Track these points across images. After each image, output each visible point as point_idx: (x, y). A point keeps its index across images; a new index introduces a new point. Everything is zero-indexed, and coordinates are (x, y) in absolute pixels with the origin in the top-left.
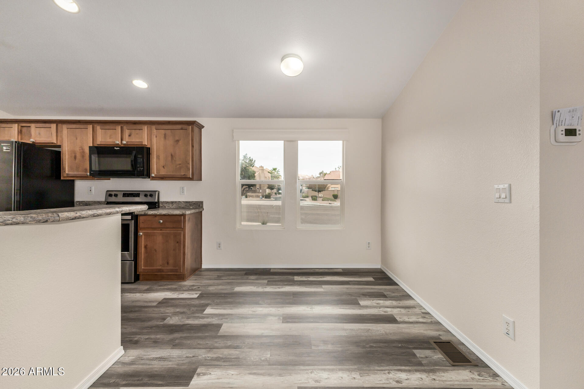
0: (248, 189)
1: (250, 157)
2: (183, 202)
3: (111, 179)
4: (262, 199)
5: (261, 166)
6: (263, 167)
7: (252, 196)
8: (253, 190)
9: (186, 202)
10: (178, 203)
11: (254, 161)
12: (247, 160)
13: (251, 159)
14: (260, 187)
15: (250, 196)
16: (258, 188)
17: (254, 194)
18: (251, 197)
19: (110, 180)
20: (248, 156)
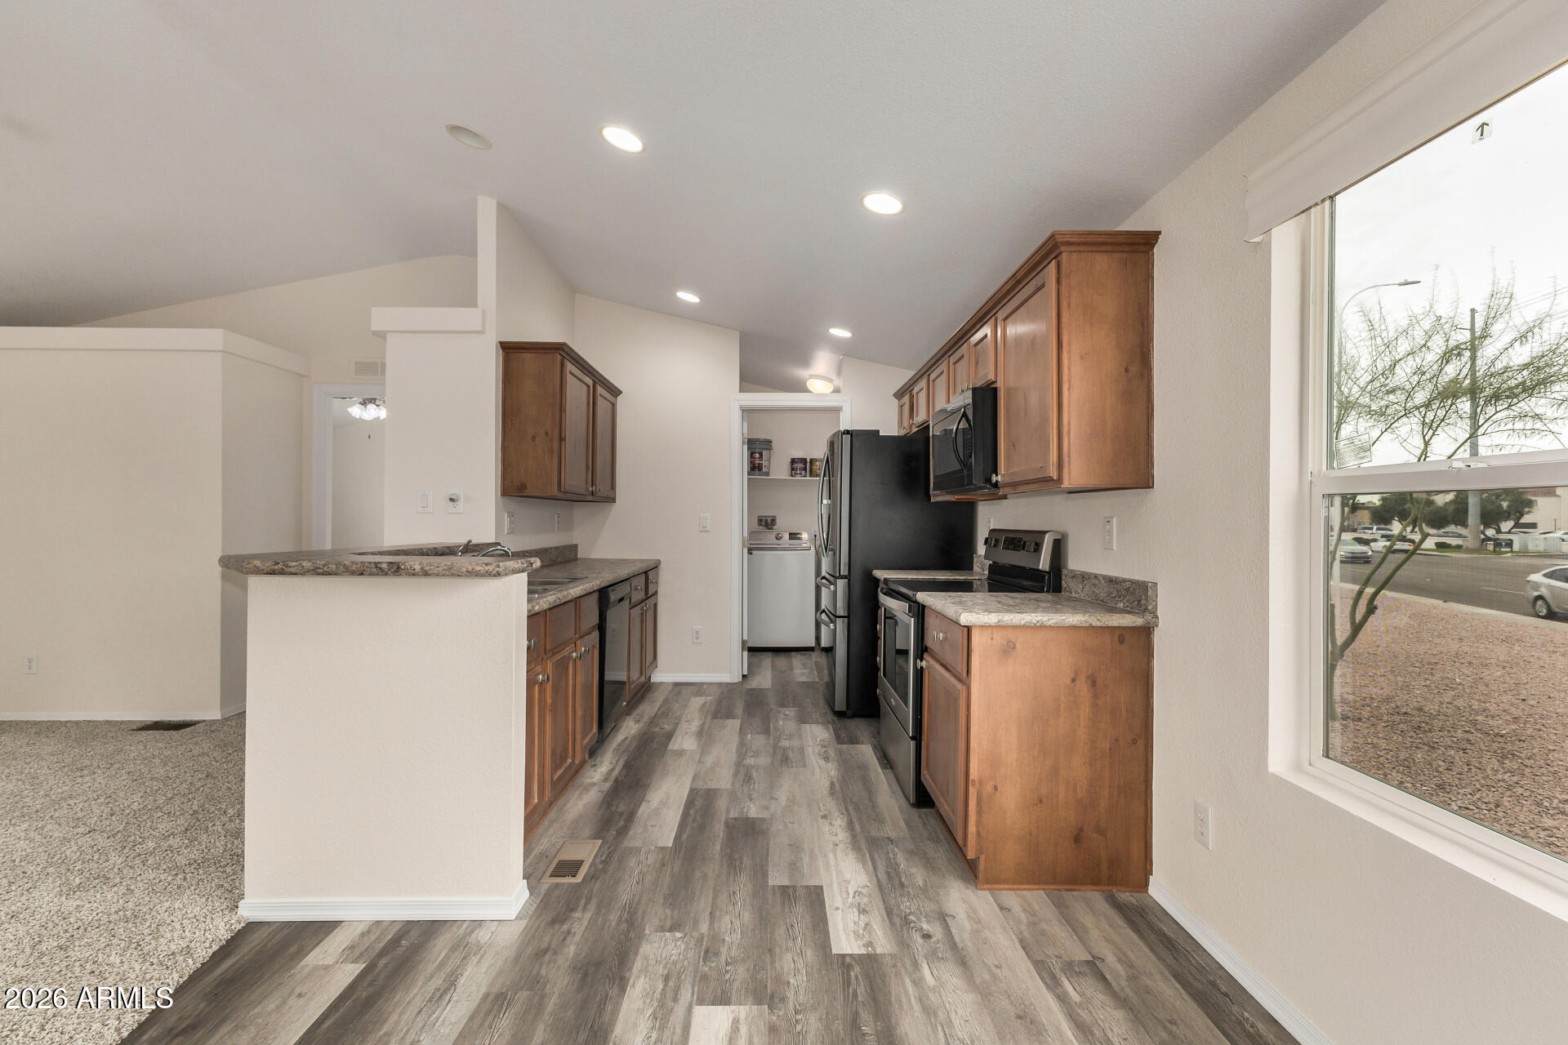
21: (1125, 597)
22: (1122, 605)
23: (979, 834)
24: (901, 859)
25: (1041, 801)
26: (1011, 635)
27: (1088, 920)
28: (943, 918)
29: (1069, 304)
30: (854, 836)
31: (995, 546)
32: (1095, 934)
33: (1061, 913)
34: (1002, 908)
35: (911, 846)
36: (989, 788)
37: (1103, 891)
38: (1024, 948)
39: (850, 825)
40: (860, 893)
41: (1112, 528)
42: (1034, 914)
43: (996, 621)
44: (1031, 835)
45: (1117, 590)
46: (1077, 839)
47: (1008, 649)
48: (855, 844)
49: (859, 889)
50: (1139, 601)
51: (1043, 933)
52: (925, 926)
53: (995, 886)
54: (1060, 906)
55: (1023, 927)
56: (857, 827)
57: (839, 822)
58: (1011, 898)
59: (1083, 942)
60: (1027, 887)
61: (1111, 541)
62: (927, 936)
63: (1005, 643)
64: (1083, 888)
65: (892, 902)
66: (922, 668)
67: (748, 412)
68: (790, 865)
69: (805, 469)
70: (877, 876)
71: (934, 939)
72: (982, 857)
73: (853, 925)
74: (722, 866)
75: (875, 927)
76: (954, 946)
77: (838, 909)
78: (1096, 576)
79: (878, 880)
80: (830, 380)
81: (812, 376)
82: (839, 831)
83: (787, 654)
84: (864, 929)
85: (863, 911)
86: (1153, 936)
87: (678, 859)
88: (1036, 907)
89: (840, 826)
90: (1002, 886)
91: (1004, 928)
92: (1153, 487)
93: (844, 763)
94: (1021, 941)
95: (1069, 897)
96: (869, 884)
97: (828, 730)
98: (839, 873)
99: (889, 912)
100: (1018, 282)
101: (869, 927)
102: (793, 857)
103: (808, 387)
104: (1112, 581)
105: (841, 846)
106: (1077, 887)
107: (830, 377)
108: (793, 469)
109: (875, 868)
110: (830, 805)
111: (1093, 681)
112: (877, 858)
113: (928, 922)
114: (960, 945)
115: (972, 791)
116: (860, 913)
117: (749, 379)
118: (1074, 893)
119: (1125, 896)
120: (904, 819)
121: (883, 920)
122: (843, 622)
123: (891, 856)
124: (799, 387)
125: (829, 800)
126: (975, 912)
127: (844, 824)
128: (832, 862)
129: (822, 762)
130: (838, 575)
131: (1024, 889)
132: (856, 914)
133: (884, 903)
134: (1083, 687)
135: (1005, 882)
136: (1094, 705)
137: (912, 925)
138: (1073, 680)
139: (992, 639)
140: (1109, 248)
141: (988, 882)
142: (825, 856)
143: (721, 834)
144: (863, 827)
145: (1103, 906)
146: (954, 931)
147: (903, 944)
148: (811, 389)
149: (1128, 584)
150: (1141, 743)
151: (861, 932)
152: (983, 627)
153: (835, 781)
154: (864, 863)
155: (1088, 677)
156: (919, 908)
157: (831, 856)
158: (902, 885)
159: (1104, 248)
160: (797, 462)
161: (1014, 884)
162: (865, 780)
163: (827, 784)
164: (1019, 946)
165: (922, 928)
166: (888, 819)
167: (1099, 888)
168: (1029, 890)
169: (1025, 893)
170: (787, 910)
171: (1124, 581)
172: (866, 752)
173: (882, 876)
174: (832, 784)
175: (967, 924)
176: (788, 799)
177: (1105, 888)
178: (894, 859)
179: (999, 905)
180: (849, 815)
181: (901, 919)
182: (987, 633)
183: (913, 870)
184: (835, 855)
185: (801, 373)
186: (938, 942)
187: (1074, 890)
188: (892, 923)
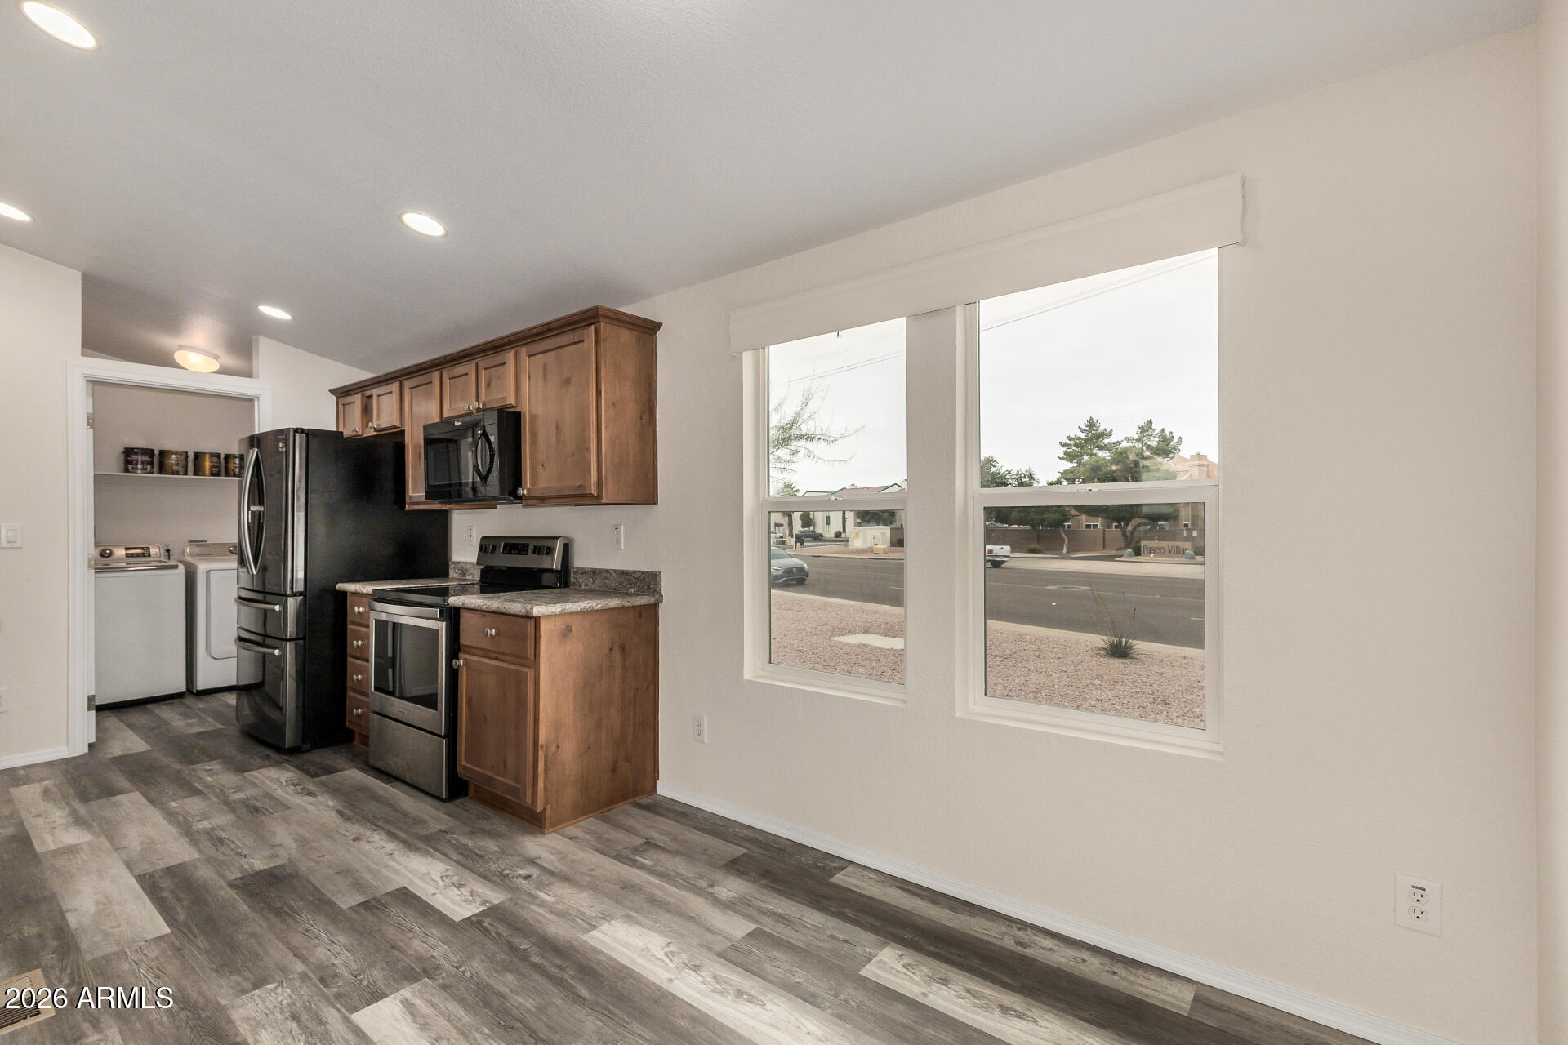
0: (1149, 527)
1: (1163, 430)
2: (615, 571)
3: (498, 506)
4: (1193, 561)
5: (1199, 454)
6: (1206, 456)
7: (1157, 551)
8: (1168, 531)
9: (621, 571)
10: (605, 575)
11: (1176, 439)
12: (1152, 438)
13: (1168, 434)
14: (1192, 524)
15: (1150, 551)
16: (1186, 526)
17: (1165, 544)
18: (1155, 552)
19: (495, 508)
20: (1157, 427)
21: (635, 584)
22: (633, 590)
23: (545, 789)
24: (463, 840)
25: (590, 748)
26: (569, 620)
27: (632, 822)
28: (532, 862)
29: (605, 362)
30: (404, 842)
31: (493, 551)
32: (639, 827)
33: (612, 825)
34: (570, 839)
35: (467, 829)
36: (553, 748)
37: (630, 803)
38: (602, 853)
39: (392, 836)
40: (446, 876)
41: (620, 533)
42: (595, 833)
43: (560, 610)
44: (583, 776)
45: (628, 580)
46: (614, 771)
47: (567, 632)
48: (409, 846)
49: (443, 874)
50: (649, 586)
51: (608, 840)
52: (521, 872)
53: (558, 827)
54: (608, 821)
55: (593, 843)
56: (401, 834)
57: (378, 838)
58: (571, 830)
59: (637, 835)
60: (581, 819)
61: (618, 542)
62: (528, 877)
63: (564, 627)
64: (618, 805)
65: (481, 869)
66: (459, 666)
67: (96, 385)
68: (354, 887)
69: (151, 463)
70: (452, 859)
71: (534, 876)
72: (548, 807)
73: (458, 898)
74: (266, 919)
75: (480, 890)
76: (552, 873)
77: (434, 894)
78: (607, 571)
79: (455, 861)
80: (216, 357)
81: (180, 348)
82: (383, 844)
83: (142, 707)
84: (472, 895)
85: (459, 886)
86: (672, 815)
87: (195, 937)
88: (594, 828)
89: (382, 840)
90: (561, 826)
91: (581, 849)
92: (657, 503)
93: (335, 791)
94: (597, 850)
95: (611, 814)
96: (449, 867)
97: (287, 770)
98: (412, 871)
99: (484, 877)
100: (550, 330)
101: (474, 893)
102: (351, 880)
103: (178, 362)
104: (622, 573)
105: (396, 854)
106: (614, 806)
107: (214, 352)
108: (127, 462)
109: (446, 855)
110: (353, 829)
111: (623, 649)
112: (439, 847)
113: (522, 869)
114: (557, 871)
115: (541, 753)
116: (458, 888)
117: (95, 342)
118: (613, 811)
119: (644, 800)
120: (444, 813)
121: (483, 884)
122: (296, 645)
123: (453, 841)
124: (165, 360)
125: (349, 825)
126: (553, 848)
127: (384, 837)
128: (398, 867)
129: (311, 799)
130: (289, 592)
131: (578, 822)
132: (455, 890)
133: (475, 873)
134: (617, 654)
135: (565, 821)
136: (624, 666)
137: (510, 876)
138: (611, 650)
139: (555, 625)
140: (630, 327)
141: (553, 825)
142: (387, 866)
143: (236, 897)
144: (406, 832)
145: (635, 811)
146: (545, 865)
147: (514, 889)
148: (181, 363)
149: (638, 575)
150: (651, 689)
151: (471, 898)
152: (546, 616)
153: (341, 809)
154: (432, 856)
155: (620, 646)
156: (507, 864)
157: (392, 863)
158: (481, 857)
159: (627, 325)
160: (136, 454)
161: (571, 820)
162: (375, 797)
163: (334, 813)
164: (596, 854)
165: (519, 874)
166: (427, 818)
167: (627, 802)
168: (582, 821)
169: (582, 823)
170: (382, 916)
171: (635, 572)
172: (354, 775)
173: (455, 856)
174: (340, 812)
175: (552, 857)
176: (296, 840)
177: (631, 800)
178: (459, 843)
179: (567, 838)
180: (383, 829)
181: (497, 876)
182: (551, 621)
183: (482, 843)
184: (396, 861)
185: (166, 341)
186: (539, 876)
187: (613, 809)
188: (494, 883)
